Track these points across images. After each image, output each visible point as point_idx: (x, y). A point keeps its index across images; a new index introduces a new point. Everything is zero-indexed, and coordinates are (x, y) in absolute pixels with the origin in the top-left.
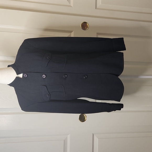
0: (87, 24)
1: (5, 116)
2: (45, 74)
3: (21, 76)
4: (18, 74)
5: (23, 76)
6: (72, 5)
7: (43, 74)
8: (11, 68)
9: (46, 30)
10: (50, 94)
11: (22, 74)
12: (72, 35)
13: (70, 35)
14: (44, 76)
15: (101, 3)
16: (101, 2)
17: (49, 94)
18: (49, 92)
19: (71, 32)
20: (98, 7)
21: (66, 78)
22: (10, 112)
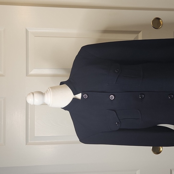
2: (113, 93)
3: (79, 96)
4: (75, 94)
5: (82, 96)
7: (110, 93)
8: (65, 85)
9: (105, 31)
10: (120, 121)
11: (80, 94)
12: (140, 37)
13: (137, 37)
14: (112, 97)
17: (119, 122)
18: (119, 120)
19: (138, 32)
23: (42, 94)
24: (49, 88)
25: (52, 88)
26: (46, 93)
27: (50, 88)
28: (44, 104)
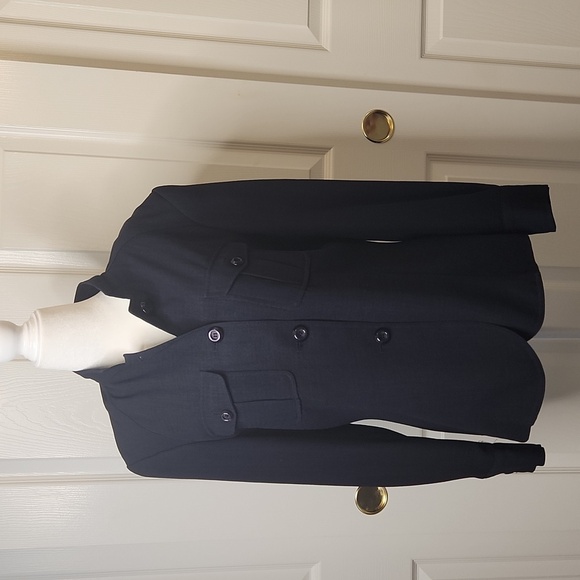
0: (388, 118)
1: (62, 488)
6: (326, 42)
10: (235, 408)
13: (319, 166)
14: (214, 335)
15: (441, 33)
16: (441, 30)
17: (233, 411)
18: (233, 402)
19: (322, 150)
20: (429, 49)
21: (302, 340)
22: (80, 473)
23: (14, 329)
24: (35, 312)
25: (46, 312)
26: (26, 326)
27: (38, 312)
28: (20, 359)
